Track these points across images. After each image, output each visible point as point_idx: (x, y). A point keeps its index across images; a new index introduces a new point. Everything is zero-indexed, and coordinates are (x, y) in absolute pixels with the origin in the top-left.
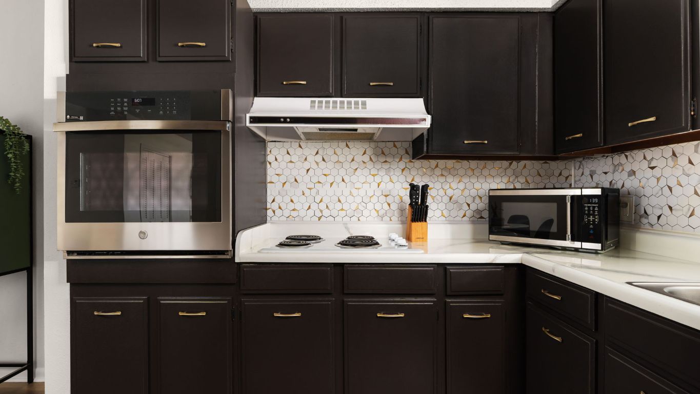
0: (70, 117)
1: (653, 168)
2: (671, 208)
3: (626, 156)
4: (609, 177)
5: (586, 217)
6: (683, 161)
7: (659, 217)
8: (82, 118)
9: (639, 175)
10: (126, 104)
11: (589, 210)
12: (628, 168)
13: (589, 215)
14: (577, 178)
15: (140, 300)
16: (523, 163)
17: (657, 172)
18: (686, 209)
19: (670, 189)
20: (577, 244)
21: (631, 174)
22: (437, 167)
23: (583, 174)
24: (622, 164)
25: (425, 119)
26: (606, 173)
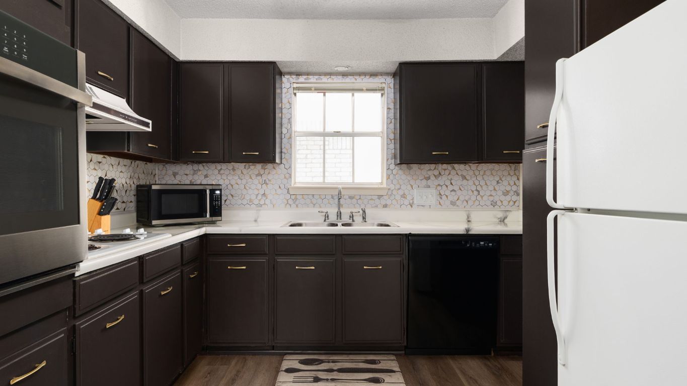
1: (221, 174)
2: (232, 196)
4: (190, 177)
5: (214, 202)
6: (238, 172)
7: (226, 201)
9: (212, 177)
11: (216, 198)
12: (205, 173)
14: (161, 176)
18: (240, 196)
19: (232, 186)
20: (211, 219)
21: (206, 176)
22: (91, 161)
23: (166, 174)
24: (200, 170)
25: (149, 124)
26: (187, 175)
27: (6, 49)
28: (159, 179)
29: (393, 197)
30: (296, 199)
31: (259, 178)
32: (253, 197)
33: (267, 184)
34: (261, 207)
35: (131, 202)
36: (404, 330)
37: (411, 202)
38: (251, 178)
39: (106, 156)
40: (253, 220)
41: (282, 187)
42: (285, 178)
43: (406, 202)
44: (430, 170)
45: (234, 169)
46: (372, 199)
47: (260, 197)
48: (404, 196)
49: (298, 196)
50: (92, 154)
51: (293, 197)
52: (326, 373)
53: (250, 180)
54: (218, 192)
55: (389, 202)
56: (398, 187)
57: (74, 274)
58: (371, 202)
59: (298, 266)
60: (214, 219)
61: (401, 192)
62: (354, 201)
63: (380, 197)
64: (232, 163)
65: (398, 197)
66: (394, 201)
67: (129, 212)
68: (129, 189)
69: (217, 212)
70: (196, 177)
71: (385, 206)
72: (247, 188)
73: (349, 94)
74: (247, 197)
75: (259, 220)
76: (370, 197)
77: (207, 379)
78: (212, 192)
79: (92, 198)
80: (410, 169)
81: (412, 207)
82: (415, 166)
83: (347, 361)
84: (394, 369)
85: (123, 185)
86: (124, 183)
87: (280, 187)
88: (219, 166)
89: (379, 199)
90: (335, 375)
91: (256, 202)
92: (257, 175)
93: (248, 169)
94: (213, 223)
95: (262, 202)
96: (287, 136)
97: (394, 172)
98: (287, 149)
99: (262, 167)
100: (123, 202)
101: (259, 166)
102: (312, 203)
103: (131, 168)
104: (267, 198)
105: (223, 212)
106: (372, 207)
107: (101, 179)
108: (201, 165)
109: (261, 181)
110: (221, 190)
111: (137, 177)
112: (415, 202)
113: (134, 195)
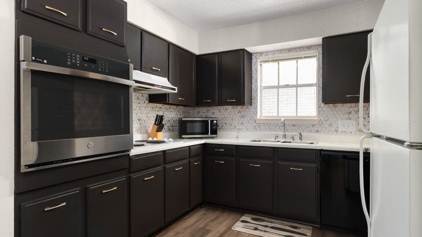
0: (35, 58)
1: (220, 112)
2: (226, 124)
3: (212, 108)
4: (206, 114)
6: (229, 111)
7: (222, 126)
8: (45, 61)
9: (216, 114)
10: (78, 59)
12: (212, 111)
13: (214, 126)
14: (192, 114)
15: (75, 191)
16: (180, 107)
17: (222, 113)
18: (230, 124)
19: (225, 118)
20: (211, 136)
21: (213, 113)
22: (156, 107)
23: (195, 112)
24: (210, 110)
25: (175, 89)
26: (204, 113)
27: (100, 69)
28: (191, 115)
29: (323, 126)
30: (260, 126)
31: (239, 114)
32: (236, 125)
33: (244, 117)
34: (240, 130)
35: (176, 126)
36: (318, 212)
37: (336, 129)
38: (235, 114)
39: (163, 105)
40: (236, 137)
41: (252, 119)
42: (254, 114)
43: (333, 129)
44: (351, 107)
45: (226, 109)
46: (308, 127)
47: (240, 124)
48: (330, 125)
49: (261, 125)
50: (157, 104)
51: (258, 125)
52: (263, 227)
53: (235, 115)
54: (215, 122)
55: (320, 129)
56: (326, 119)
57: (129, 154)
58: (307, 129)
59: (251, 164)
60: (213, 136)
61: (329, 122)
62: (296, 128)
63: (313, 125)
64: (226, 106)
65: (327, 126)
66: (324, 129)
67: (175, 131)
68: (175, 120)
69: (214, 132)
70: (208, 114)
71: (317, 131)
72: (233, 119)
73: (295, 61)
74: (233, 125)
75: (239, 137)
76: (306, 126)
77: (202, 217)
78: (212, 121)
79: (154, 124)
80: (335, 107)
81: (337, 132)
82: (339, 105)
83: (279, 224)
84: (307, 234)
85: (172, 118)
86: (173, 117)
87: (251, 119)
88: (219, 108)
89: (313, 127)
90: (268, 229)
91: (238, 127)
92: (238, 112)
93: (234, 109)
94: (213, 138)
95: (241, 128)
96: (255, 89)
97: (324, 109)
98: (255, 97)
99: (241, 108)
100: (172, 126)
101: (239, 107)
102: (269, 128)
103: (176, 110)
104: (244, 125)
105: (218, 132)
106: (308, 132)
107: (157, 115)
108: (210, 107)
109: (240, 115)
110: (217, 121)
111: (180, 114)
112: (339, 129)
113: (178, 123)
